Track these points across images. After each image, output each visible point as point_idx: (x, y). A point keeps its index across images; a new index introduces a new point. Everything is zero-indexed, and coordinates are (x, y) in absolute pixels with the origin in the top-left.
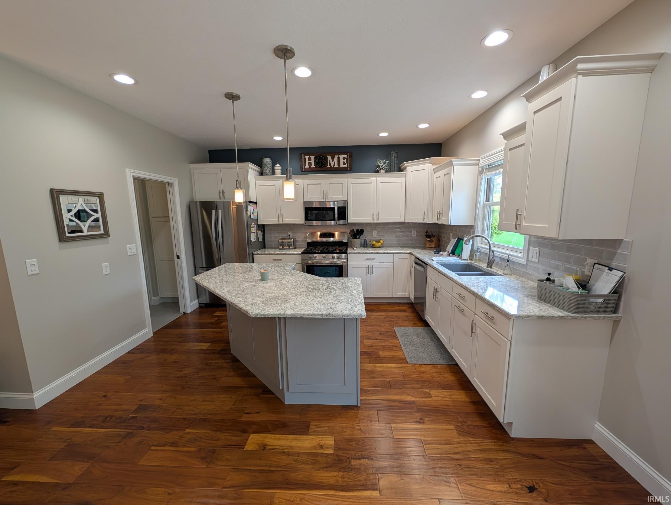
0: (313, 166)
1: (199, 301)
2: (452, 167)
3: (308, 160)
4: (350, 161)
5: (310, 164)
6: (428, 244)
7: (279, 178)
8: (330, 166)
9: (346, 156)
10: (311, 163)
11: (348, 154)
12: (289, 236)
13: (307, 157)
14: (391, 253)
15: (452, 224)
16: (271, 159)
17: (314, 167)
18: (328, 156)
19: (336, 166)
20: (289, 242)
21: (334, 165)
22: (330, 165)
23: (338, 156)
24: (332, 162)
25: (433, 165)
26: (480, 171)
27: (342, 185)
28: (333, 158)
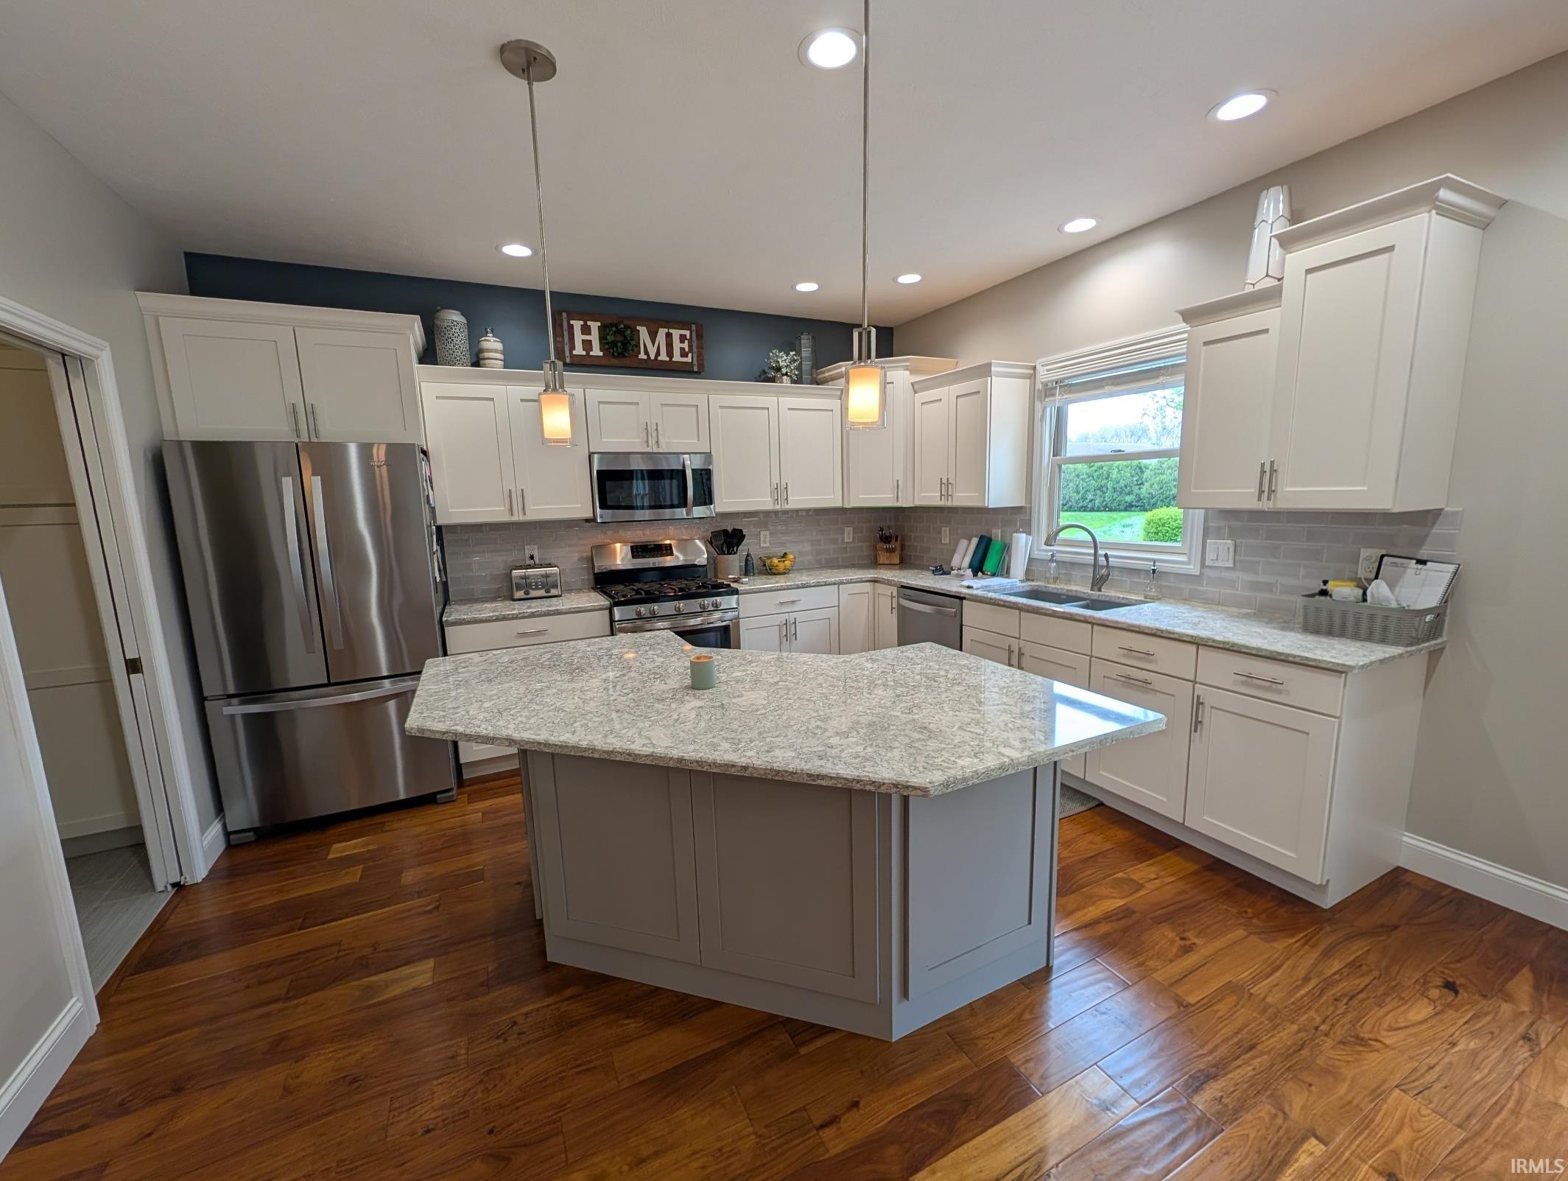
0: (596, 351)
1: (224, 826)
2: (989, 378)
3: (582, 334)
4: (698, 348)
5: (588, 345)
6: (883, 558)
7: (494, 377)
8: (645, 357)
9: (687, 333)
10: (590, 342)
11: (694, 327)
12: (532, 557)
13: (577, 325)
14: (834, 584)
15: (992, 505)
16: (463, 314)
17: (601, 354)
18: (638, 328)
19: (663, 357)
20: (546, 576)
21: (658, 353)
22: (646, 352)
23: (666, 330)
24: (650, 345)
25: (911, 373)
26: (1038, 390)
27: (694, 409)
28: (653, 337)
